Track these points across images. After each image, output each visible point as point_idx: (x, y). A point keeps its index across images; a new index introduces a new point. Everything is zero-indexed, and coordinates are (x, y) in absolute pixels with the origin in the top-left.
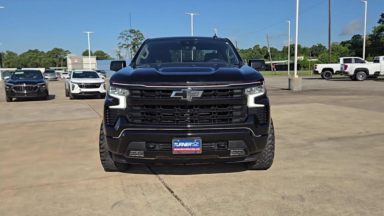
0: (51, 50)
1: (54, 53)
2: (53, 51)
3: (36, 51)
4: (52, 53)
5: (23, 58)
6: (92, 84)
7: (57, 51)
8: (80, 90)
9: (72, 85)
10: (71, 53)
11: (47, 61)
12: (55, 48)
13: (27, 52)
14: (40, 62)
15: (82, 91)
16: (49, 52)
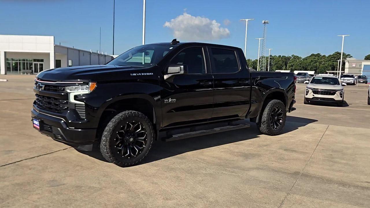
0: (332, 54)
1: (334, 57)
2: (334, 54)
3: (318, 55)
4: (332, 57)
5: (305, 61)
6: (326, 91)
7: (338, 55)
8: (313, 95)
9: (307, 89)
10: (352, 57)
11: (326, 65)
12: (336, 52)
13: (310, 56)
14: (320, 66)
15: (315, 96)
16: (330, 56)
